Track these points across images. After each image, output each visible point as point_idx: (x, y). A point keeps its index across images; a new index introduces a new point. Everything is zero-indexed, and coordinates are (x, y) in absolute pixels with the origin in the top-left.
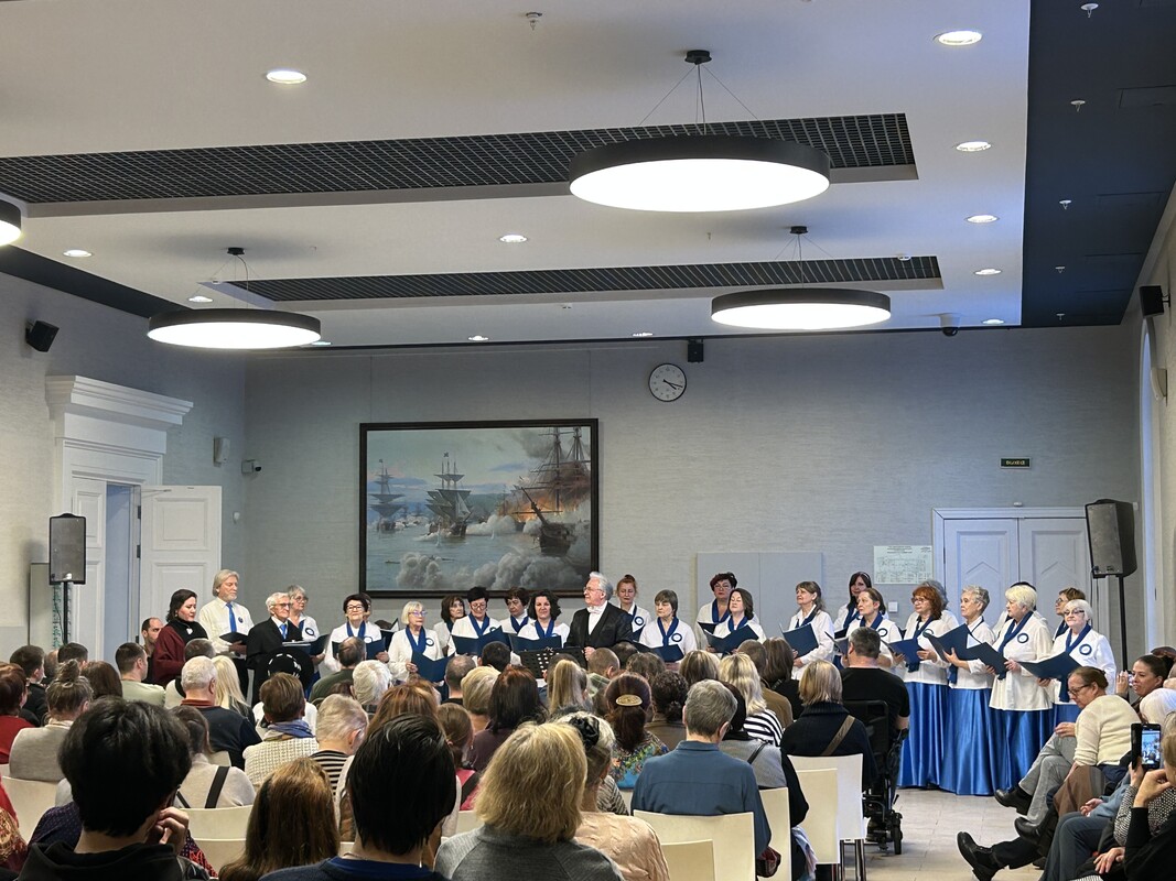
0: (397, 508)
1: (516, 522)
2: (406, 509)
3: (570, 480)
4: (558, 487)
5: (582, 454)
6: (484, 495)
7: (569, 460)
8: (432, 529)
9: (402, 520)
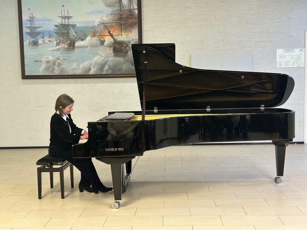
0: (38, 33)
1: (100, 40)
2: (43, 34)
3: (127, 18)
4: (121, 22)
5: (133, 6)
6: (83, 27)
7: (126, 8)
8: (58, 44)
9: (42, 39)
